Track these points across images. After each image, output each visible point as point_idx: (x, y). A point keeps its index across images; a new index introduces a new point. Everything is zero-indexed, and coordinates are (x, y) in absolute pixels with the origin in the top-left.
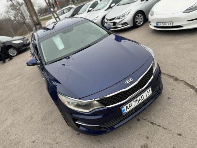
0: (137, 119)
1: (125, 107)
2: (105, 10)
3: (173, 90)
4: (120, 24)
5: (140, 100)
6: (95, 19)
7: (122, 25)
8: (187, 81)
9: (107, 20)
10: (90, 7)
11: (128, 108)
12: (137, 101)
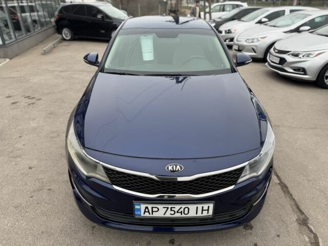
0: (171, 238)
1: (143, 207)
2: (285, 32)
3: (278, 236)
4: (291, 67)
5: (177, 212)
6: (257, 38)
7: (294, 69)
8: (320, 240)
9: (275, 49)
10: (266, 17)
11: (149, 212)
12: (171, 210)
